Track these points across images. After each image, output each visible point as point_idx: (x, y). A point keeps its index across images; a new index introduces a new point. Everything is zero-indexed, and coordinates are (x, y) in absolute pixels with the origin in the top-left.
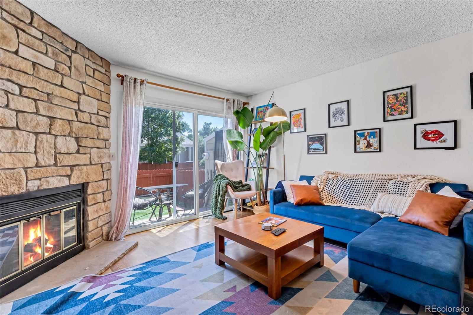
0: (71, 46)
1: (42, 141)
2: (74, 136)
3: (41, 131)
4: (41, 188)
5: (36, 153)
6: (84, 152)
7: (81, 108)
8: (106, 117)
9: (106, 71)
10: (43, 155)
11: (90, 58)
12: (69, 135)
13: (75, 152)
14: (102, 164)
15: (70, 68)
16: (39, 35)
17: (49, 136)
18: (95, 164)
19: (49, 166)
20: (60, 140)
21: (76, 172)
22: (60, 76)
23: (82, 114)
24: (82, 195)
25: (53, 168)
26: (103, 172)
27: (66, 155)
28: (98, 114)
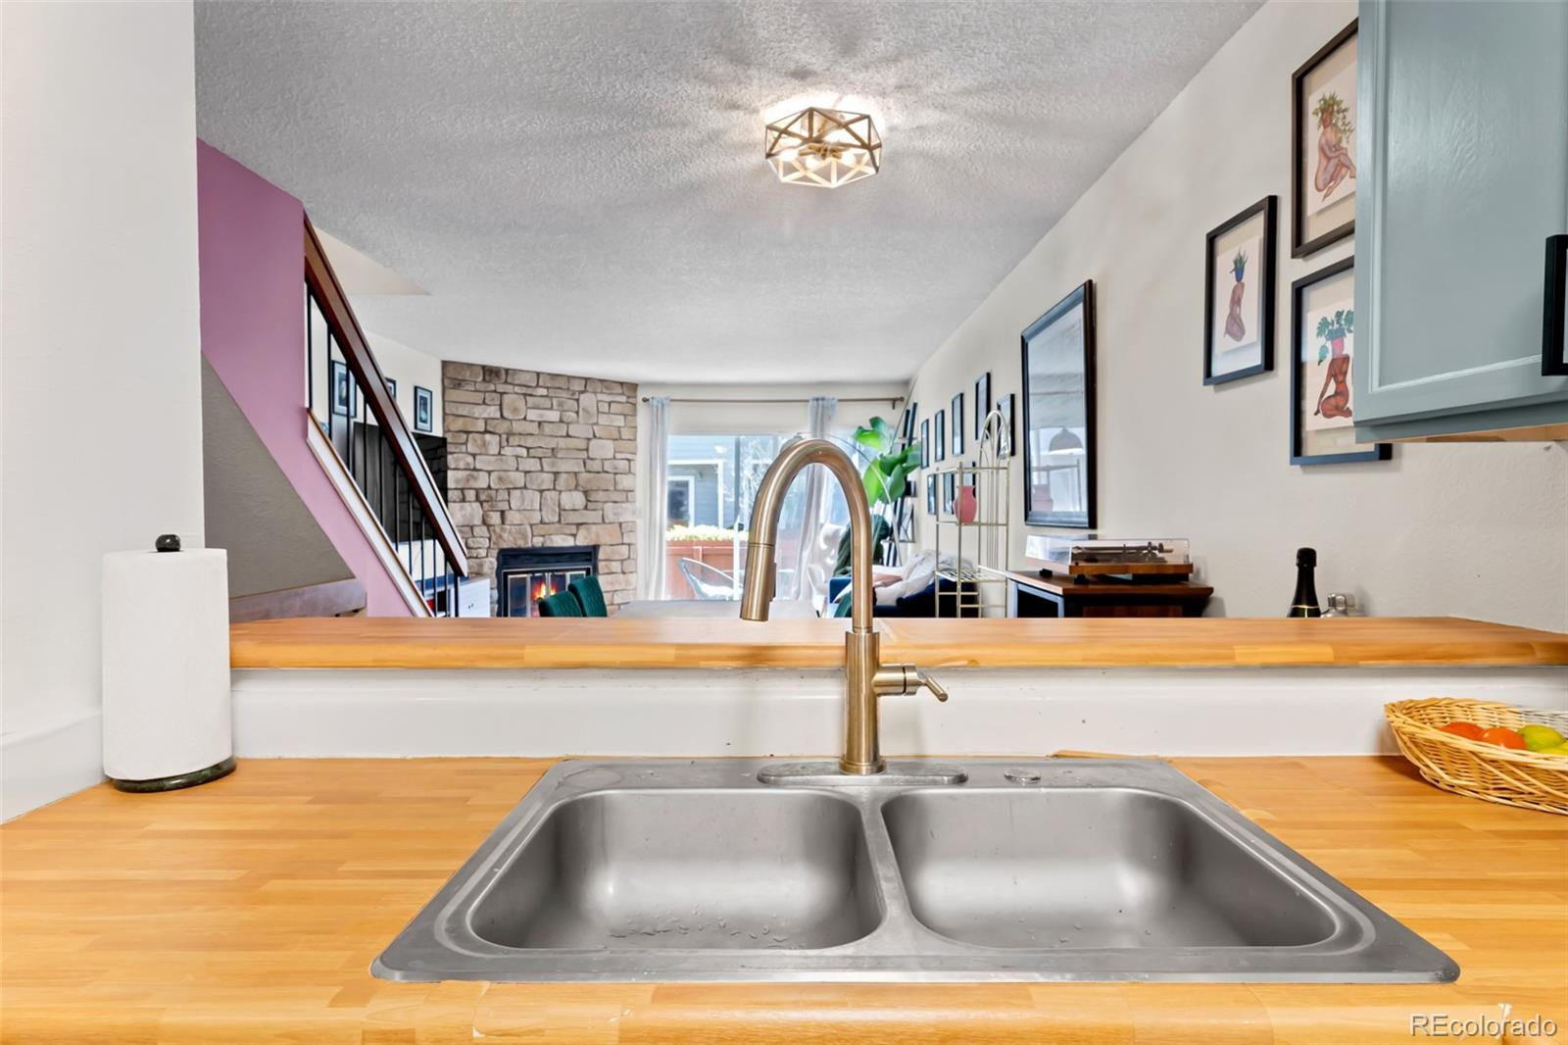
0: (578, 386)
1: (545, 499)
2: (581, 489)
3: (544, 488)
4: (545, 545)
5: (541, 510)
6: (593, 507)
7: (591, 456)
8: (629, 460)
9: (628, 397)
10: (547, 511)
11: (604, 390)
12: (576, 488)
13: (582, 507)
14: (620, 524)
15: (577, 413)
16: (544, 392)
17: (553, 492)
18: (610, 523)
19: (553, 523)
20: (564, 496)
21: (582, 533)
22: (565, 426)
23: (591, 462)
24: (593, 559)
25: (557, 525)
26: (622, 534)
27: (571, 513)
28: (614, 458)
